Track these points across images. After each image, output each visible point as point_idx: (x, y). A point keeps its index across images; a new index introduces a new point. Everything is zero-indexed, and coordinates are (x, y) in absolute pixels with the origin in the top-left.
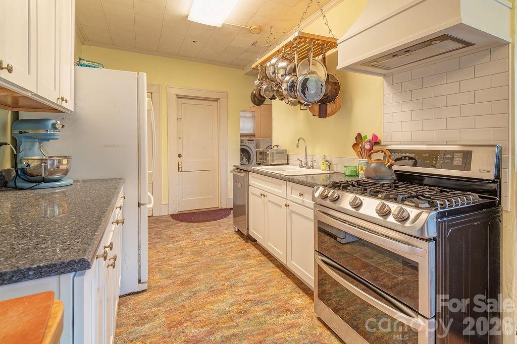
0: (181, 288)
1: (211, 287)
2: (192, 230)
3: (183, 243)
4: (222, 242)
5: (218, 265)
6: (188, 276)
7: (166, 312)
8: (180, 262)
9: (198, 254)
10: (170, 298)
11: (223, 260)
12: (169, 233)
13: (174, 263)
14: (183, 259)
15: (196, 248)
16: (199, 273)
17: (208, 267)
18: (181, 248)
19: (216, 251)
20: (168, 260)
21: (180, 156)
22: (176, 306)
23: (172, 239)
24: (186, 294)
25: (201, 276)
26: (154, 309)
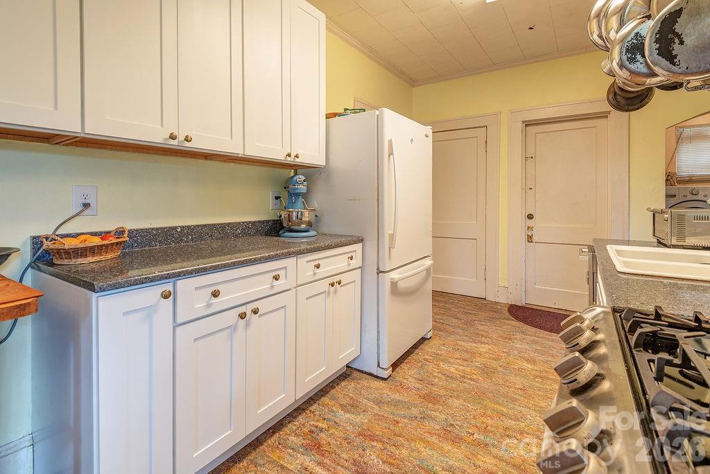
0: (418, 401)
1: (452, 425)
2: (519, 336)
3: (483, 348)
4: (545, 374)
5: (497, 403)
6: (442, 392)
7: (376, 415)
8: (452, 370)
9: (487, 371)
10: (396, 403)
11: (514, 400)
12: (482, 328)
13: (444, 366)
14: (461, 368)
15: (494, 364)
16: (458, 397)
17: (479, 396)
18: (473, 354)
19: (519, 382)
20: (443, 360)
21: (530, 217)
22: (392, 416)
23: (478, 337)
24: (414, 411)
25: (456, 403)
26: (370, 404)
